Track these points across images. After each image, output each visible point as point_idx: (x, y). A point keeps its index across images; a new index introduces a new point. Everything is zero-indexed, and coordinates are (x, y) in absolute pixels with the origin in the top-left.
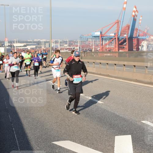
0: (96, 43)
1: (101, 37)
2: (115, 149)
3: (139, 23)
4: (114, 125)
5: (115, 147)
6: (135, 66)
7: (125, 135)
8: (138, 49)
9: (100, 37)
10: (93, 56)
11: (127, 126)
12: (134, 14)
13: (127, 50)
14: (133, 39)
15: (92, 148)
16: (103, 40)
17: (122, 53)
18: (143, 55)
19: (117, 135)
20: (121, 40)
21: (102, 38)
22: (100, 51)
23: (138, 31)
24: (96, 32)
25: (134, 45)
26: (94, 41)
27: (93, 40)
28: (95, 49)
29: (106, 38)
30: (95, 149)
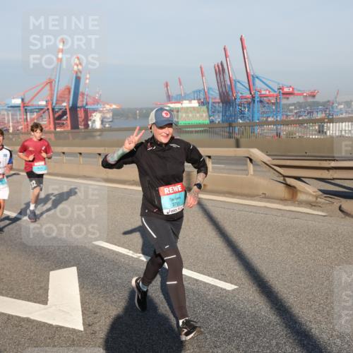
0: (15, 117)
1: (24, 107)
2: (49, 294)
3: (86, 84)
4: (48, 254)
5: (49, 291)
6: (80, 154)
7: (66, 267)
8: (87, 126)
9: (22, 108)
10: (11, 139)
11: (69, 253)
12: (75, 68)
13: (69, 128)
14: (78, 109)
15: (10, 297)
16: (26, 113)
17: (61, 132)
18: (94, 136)
19: (53, 270)
20: (58, 112)
21: (26, 109)
22: (23, 131)
23: (85, 97)
24: (14, 98)
25: (80, 120)
26: (12, 115)
27: (10, 113)
28: (13, 127)
29: (32, 109)
30: (15, 298)
